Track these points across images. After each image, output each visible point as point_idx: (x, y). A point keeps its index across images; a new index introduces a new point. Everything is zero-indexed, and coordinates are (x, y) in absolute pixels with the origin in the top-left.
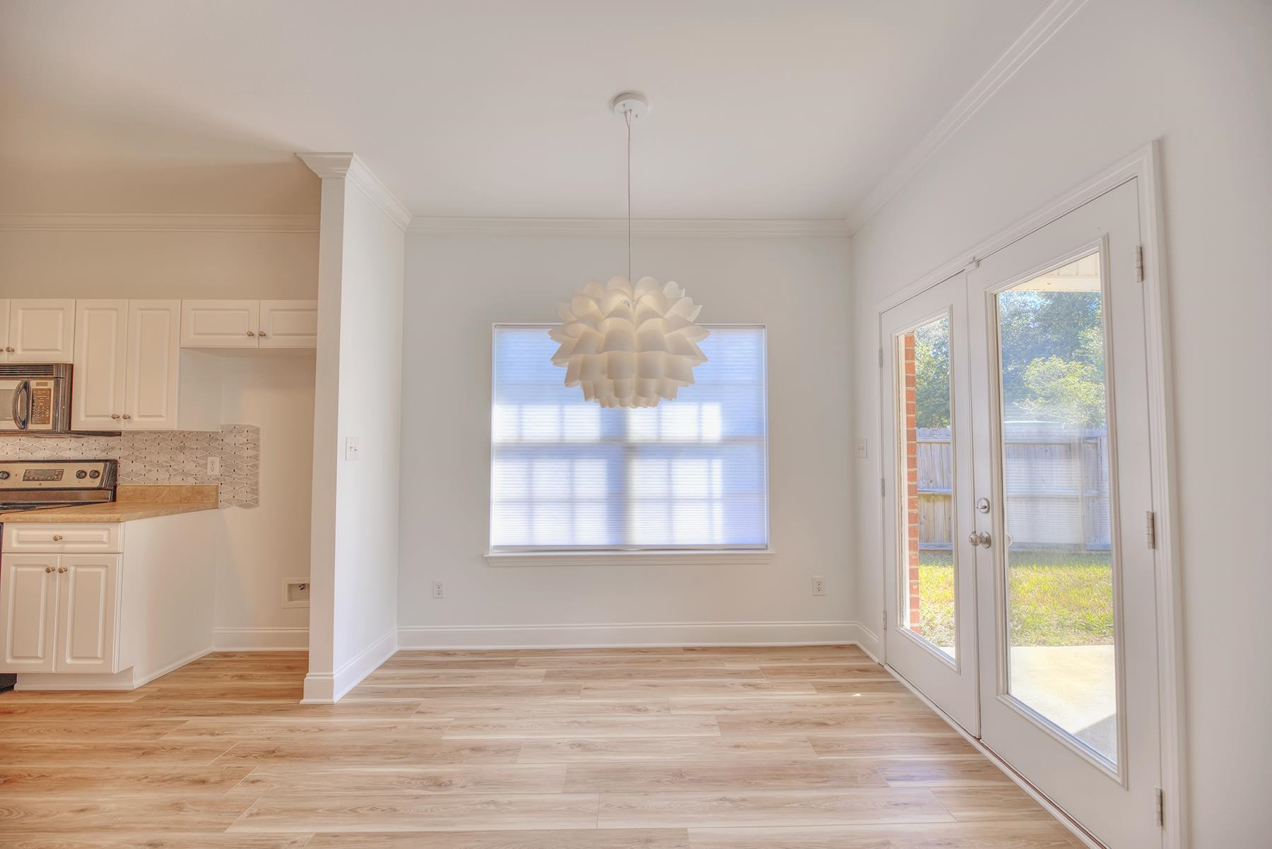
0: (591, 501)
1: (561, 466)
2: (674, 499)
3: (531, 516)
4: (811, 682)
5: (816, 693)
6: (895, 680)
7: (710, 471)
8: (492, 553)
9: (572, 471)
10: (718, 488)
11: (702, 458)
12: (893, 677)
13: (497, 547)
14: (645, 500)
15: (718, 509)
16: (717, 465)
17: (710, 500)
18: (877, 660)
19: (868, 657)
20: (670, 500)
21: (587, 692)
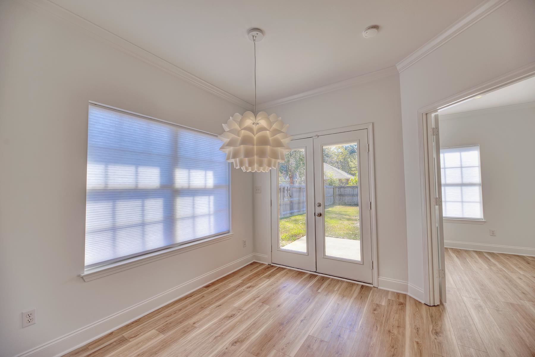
0: (155, 223)
1: (136, 204)
2: (195, 216)
3: (114, 239)
4: (263, 277)
5: (269, 280)
6: (278, 267)
7: (209, 202)
8: (86, 272)
9: (143, 206)
10: (212, 209)
11: (206, 195)
12: (276, 267)
13: (91, 266)
14: (183, 219)
15: (212, 219)
16: (212, 198)
17: (209, 215)
18: (267, 264)
19: (263, 264)
20: (194, 217)
21: (196, 325)
